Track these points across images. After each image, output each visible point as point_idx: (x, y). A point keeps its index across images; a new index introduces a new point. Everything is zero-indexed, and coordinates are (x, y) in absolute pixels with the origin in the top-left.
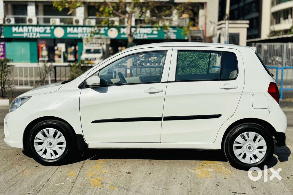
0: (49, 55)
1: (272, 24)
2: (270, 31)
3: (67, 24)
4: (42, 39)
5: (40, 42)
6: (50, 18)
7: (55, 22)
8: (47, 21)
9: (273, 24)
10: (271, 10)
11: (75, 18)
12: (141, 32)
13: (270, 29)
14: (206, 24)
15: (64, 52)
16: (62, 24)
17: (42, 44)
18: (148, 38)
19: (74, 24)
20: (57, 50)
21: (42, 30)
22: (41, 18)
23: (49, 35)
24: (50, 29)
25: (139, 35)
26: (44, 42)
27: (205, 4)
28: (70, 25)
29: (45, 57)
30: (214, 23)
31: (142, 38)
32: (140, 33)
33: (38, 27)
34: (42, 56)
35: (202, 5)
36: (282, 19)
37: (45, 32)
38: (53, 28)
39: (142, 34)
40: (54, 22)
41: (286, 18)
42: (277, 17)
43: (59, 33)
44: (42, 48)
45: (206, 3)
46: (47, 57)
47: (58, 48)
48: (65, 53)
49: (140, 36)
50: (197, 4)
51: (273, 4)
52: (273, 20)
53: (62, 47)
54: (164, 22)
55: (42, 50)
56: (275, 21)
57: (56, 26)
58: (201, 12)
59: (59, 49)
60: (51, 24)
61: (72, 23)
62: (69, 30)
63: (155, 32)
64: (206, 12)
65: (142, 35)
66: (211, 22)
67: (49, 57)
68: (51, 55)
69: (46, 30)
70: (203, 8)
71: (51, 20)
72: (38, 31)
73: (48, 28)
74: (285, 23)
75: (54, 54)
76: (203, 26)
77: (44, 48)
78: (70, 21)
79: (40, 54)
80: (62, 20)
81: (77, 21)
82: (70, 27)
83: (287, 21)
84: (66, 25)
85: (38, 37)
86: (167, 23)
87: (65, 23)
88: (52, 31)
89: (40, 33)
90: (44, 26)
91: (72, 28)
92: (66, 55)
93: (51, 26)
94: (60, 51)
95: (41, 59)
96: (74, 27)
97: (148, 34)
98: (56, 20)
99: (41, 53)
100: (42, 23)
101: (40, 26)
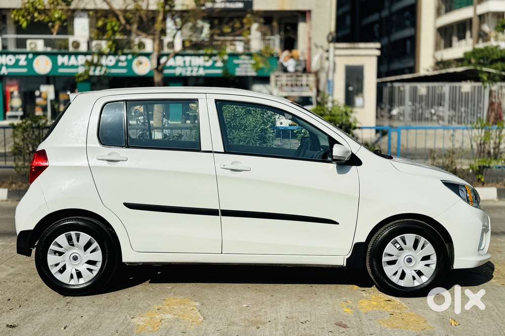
0: (24, 107)
1: (437, 47)
2: (435, 61)
3: (58, 49)
4: (11, 77)
5: (8, 82)
6: (25, 40)
7: (36, 46)
8: (21, 43)
9: (440, 49)
10: (435, 22)
11: (71, 39)
12: (193, 64)
13: (434, 57)
14: (310, 49)
15: (51, 101)
16: (49, 49)
17: (11, 86)
18: (206, 74)
19: (71, 49)
20: (40, 96)
21: (10, 60)
22: (11, 39)
23: (24, 70)
24: (26, 60)
25: (189, 69)
26: (15, 82)
27: (307, 14)
28: (63, 51)
29: (17, 110)
30: (322, 47)
31: (194, 74)
32: (190, 66)
33: (4, 56)
34: (12, 108)
35: (303, 15)
36: (455, 39)
37: (16, 65)
38: (31, 56)
39: (195, 66)
40: (33, 46)
41: (462, 37)
42: (447, 35)
43: (43, 66)
44: (12, 93)
45: (310, 11)
46: (20, 109)
47: (41, 93)
48: (54, 103)
49: (192, 71)
50: (295, 14)
51: (438, 13)
52: (440, 41)
53: (48, 91)
54: (234, 45)
55: (11, 98)
56: (442, 42)
57: (36, 54)
58: (302, 27)
59: (43, 95)
60: (28, 49)
61: (66, 48)
62: (61, 60)
63: (220, 64)
64: (311, 27)
65: (195, 69)
66: (317, 46)
67: (24, 110)
68: (28, 107)
69: (18, 61)
70: (304, 20)
71: (28, 42)
72: (4, 63)
73: (23, 57)
74: (460, 46)
75: (34, 105)
76: (306, 52)
77: (16, 93)
78: (63, 44)
79: (9, 105)
80: (47, 43)
81: (77, 45)
82: (63, 55)
83: (463, 42)
84: (55, 51)
85: (4, 74)
86: (239, 48)
87: (53, 48)
88: (30, 63)
89: (7, 66)
90: (14, 54)
91: (66, 57)
92: (56, 106)
93: (27, 54)
94: (46, 99)
95: (9, 113)
96: (70, 54)
97: (205, 68)
98: (37, 43)
99: (10, 102)
100: (12, 48)
101: (7, 54)
